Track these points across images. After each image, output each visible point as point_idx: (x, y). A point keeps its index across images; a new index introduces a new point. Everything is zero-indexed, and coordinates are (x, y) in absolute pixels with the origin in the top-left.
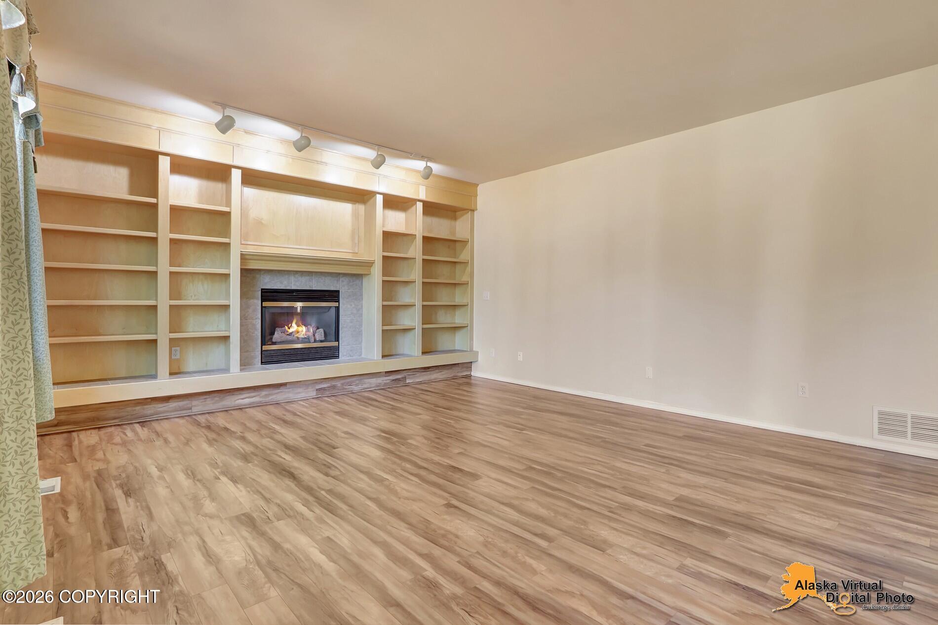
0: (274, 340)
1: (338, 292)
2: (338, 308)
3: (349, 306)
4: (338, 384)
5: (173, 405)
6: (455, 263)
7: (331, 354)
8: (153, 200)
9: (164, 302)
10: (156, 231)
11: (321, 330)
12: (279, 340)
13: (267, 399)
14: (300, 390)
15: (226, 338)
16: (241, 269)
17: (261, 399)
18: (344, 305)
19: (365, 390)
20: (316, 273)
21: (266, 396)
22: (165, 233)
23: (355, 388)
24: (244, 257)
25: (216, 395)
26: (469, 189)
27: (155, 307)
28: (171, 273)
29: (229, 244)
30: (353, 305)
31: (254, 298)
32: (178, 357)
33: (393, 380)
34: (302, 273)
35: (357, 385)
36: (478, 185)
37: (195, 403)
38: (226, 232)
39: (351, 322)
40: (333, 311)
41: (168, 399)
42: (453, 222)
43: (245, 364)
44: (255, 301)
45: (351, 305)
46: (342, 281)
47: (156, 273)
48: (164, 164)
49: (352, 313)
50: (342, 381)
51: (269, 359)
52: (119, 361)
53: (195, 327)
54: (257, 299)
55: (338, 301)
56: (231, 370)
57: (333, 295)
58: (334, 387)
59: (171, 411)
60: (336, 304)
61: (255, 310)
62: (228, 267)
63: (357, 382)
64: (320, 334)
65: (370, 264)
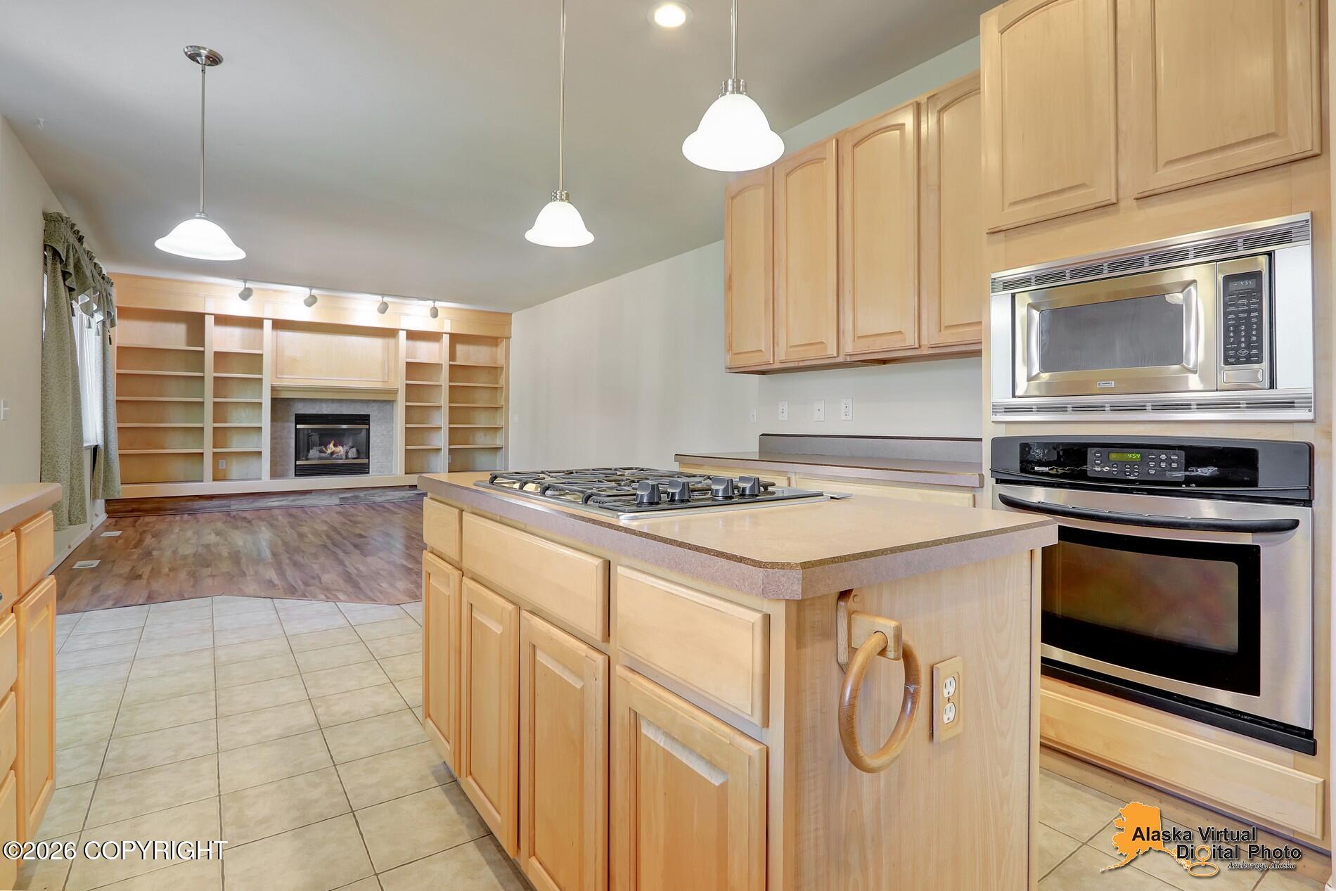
0: (309, 457)
1: (369, 416)
2: (368, 430)
3: (379, 428)
4: (362, 494)
5: (215, 502)
6: (496, 388)
7: (363, 469)
8: (201, 349)
9: (209, 425)
10: (203, 371)
11: (354, 449)
12: (313, 457)
13: (294, 504)
14: (324, 497)
15: (260, 453)
16: (272, 399)
17: (289, 503)
18: (375, 428)
19: (388, 502)
20: (347, 400)
21: (293, 501)
22: (210, 373)
23: (377, 499)
24: (273, 389)
25: (251, 497)
26: (504, 318)
27: (202, 429)
28: (214, 403)
29: (261, 379)
30: (383, 428)
31: (288, 421)
32: (224, 468)
33: (418, 494)
34: (333, 401)
35: (380, 496)
36: (511, 314)
37: (233, 502)
38: (260, 371)
39: (381, 442)
40: (364, 433)
41: (211, 497)
42: (494, 349)
43: (275, 474)
44: (290, 424)
45: (381, 428)
46: (373, 407)
47: (203, 403)
48: (209, 321)
49: (383, 434)
50: (365, 493)
51: (301, 472)
52: (178, 468)
53: (237, 444)
54: (291, 422)
55: (369, 424)
56: (263, 478)
57: (365, 419)
58: (357, 497)
59: (215, 508)
60: (367, 427)
61: (289, 431)
62: (260, 397)
63: (380, 494)
64: (352, 453)
65: (395, 392)
